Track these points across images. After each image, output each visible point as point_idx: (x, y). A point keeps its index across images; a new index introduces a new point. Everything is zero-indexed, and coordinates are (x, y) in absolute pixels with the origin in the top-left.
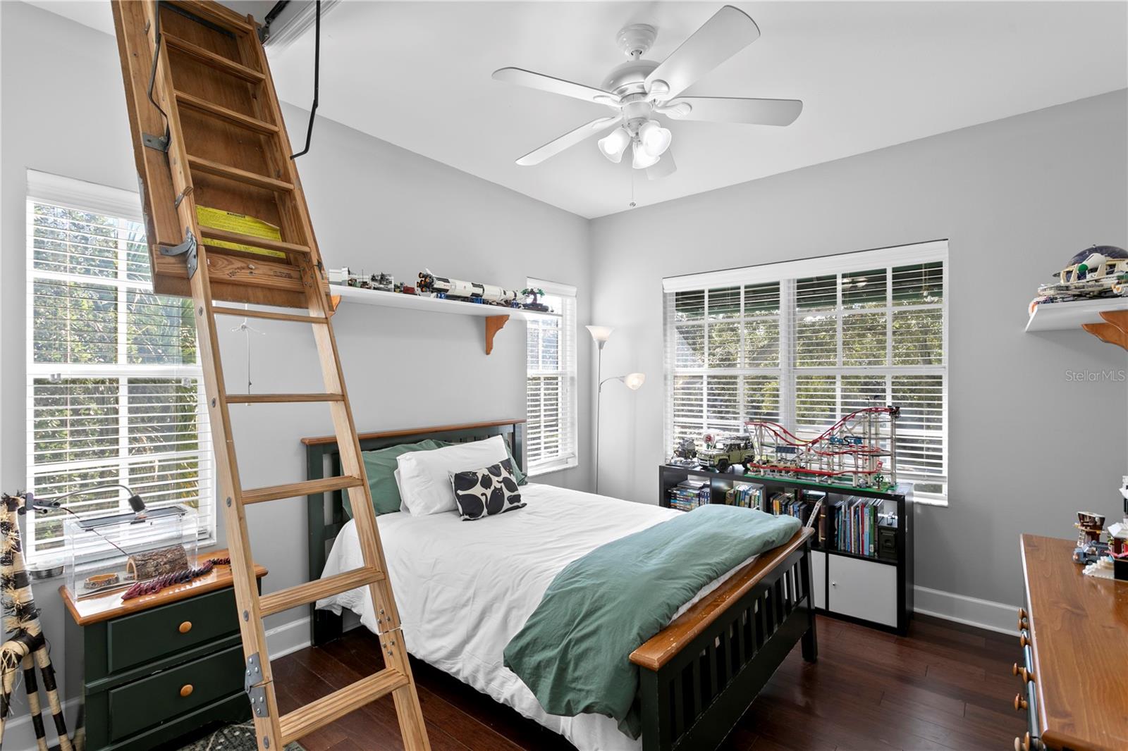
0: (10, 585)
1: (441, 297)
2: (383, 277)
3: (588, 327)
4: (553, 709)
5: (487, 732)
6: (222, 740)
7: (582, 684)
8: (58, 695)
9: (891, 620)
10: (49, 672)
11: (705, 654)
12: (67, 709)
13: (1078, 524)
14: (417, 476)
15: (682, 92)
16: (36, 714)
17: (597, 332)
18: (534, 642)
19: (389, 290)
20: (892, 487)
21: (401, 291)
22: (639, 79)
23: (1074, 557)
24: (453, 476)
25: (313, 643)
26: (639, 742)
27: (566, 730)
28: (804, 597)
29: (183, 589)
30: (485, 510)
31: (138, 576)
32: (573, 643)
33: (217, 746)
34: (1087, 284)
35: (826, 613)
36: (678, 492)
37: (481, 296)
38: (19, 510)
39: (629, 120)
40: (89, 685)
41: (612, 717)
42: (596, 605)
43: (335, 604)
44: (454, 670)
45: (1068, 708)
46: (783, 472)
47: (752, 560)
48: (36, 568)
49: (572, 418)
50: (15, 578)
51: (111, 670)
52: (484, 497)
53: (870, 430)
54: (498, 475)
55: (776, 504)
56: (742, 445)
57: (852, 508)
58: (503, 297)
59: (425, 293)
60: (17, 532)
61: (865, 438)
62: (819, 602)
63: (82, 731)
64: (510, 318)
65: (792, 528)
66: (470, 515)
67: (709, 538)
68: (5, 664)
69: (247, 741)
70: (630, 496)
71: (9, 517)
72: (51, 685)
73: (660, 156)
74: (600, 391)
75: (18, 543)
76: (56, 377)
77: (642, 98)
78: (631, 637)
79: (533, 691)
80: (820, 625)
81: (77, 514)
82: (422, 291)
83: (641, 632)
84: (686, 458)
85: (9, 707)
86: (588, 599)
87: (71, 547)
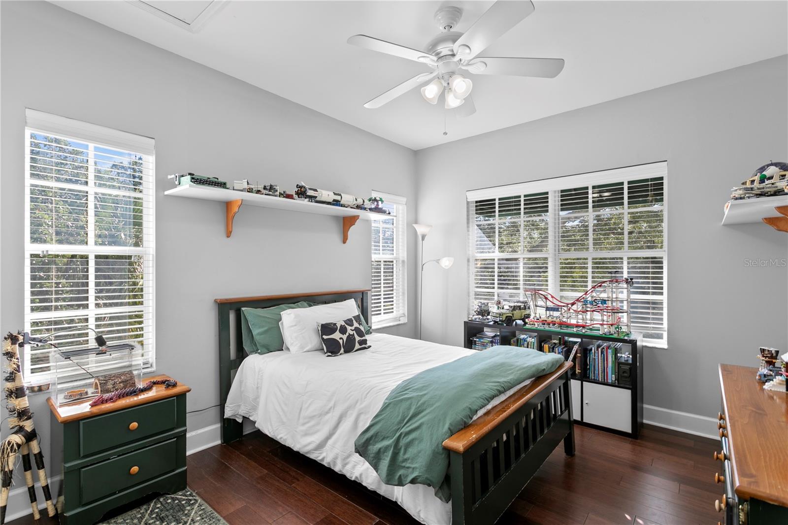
0: (13, 396)
1: (312, 202)
2: (271, 186)
3: (415, 225)
4: (389, 481)
5: (343, 502)
6: (159, 506)
7: (409, 463)
8: (45, 473)
9: (627, 427)
10: (39, 456)
11: (496, 445)
12: (52, 483)
13: (760, 356)
14: (295, 326)
15: (479, 53)
16: (30, 486)
17: (420, 230)
18: (376, 435)
19: (276, 196)
20: (628, 334)
21: (284, 197)
22: (449, 45)
23: (757, 377)
24: (320, 325)
25: (223, 442)
26: (449, 505)
27: (398, 496)
28: (565, 410)
29: (132, 400)
30: (342, 350)
31: (101, 391)
32: (403, 435)
33: (155, 509)
34: (767, 186)
35: (581, 423)
36: (478, 340)
37: (340, 202)
38: (19, 344)
39: (443, 74)
40: (67, 465)
41: (430, 486)
42: (420, 408)
43: (237, 414)
44: (320, 458)
45: (754, 472)
46: (551, 324)
47: (529, 382)
48: (31, 385)
49: (403, 289)
50: (16, 391)
51: (82, 455)
52: (342, 340)
53: (612, 295)
54: (352, 325)
55: (546, 347)
56: (522, 306)
57: (600, 349)
58: (355, 202)
59: (300, 199)
60: (17, 359)
61: (608, 300)
62: (576, 416)
63: (62, 498)
64: (360, 218)
65: (557, 361)
66: (331, 353)
67: (499, 365)
68: (9, 450)
69: (176, 506)
70: (444, 341)
71: (12, 348)
72: (41, 466)
73: (464, 99)
74: (422, 270)
75: (18, 366)
76: (45, 253)
77: (452, 58)
78: (444, 431)
79: (375, 469)
80: (577, 432)
81: (60, 348)
82: (299, 197)
83: (451, 427)
84: (483, 316)
85: (12, 480)
86: (414, 405)
87: (55, 371)
